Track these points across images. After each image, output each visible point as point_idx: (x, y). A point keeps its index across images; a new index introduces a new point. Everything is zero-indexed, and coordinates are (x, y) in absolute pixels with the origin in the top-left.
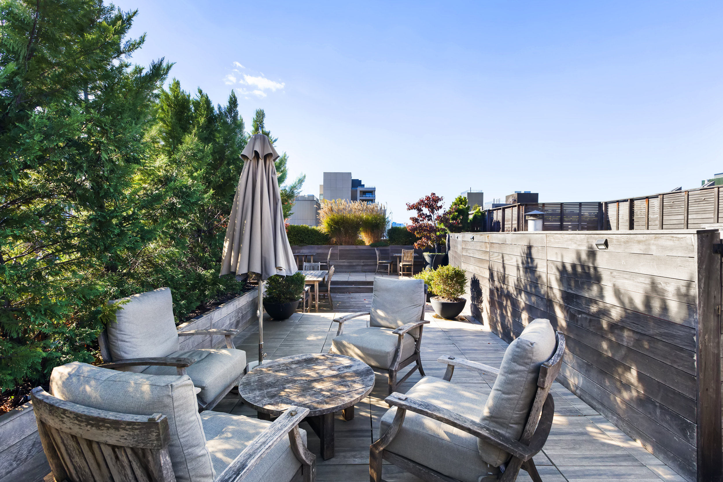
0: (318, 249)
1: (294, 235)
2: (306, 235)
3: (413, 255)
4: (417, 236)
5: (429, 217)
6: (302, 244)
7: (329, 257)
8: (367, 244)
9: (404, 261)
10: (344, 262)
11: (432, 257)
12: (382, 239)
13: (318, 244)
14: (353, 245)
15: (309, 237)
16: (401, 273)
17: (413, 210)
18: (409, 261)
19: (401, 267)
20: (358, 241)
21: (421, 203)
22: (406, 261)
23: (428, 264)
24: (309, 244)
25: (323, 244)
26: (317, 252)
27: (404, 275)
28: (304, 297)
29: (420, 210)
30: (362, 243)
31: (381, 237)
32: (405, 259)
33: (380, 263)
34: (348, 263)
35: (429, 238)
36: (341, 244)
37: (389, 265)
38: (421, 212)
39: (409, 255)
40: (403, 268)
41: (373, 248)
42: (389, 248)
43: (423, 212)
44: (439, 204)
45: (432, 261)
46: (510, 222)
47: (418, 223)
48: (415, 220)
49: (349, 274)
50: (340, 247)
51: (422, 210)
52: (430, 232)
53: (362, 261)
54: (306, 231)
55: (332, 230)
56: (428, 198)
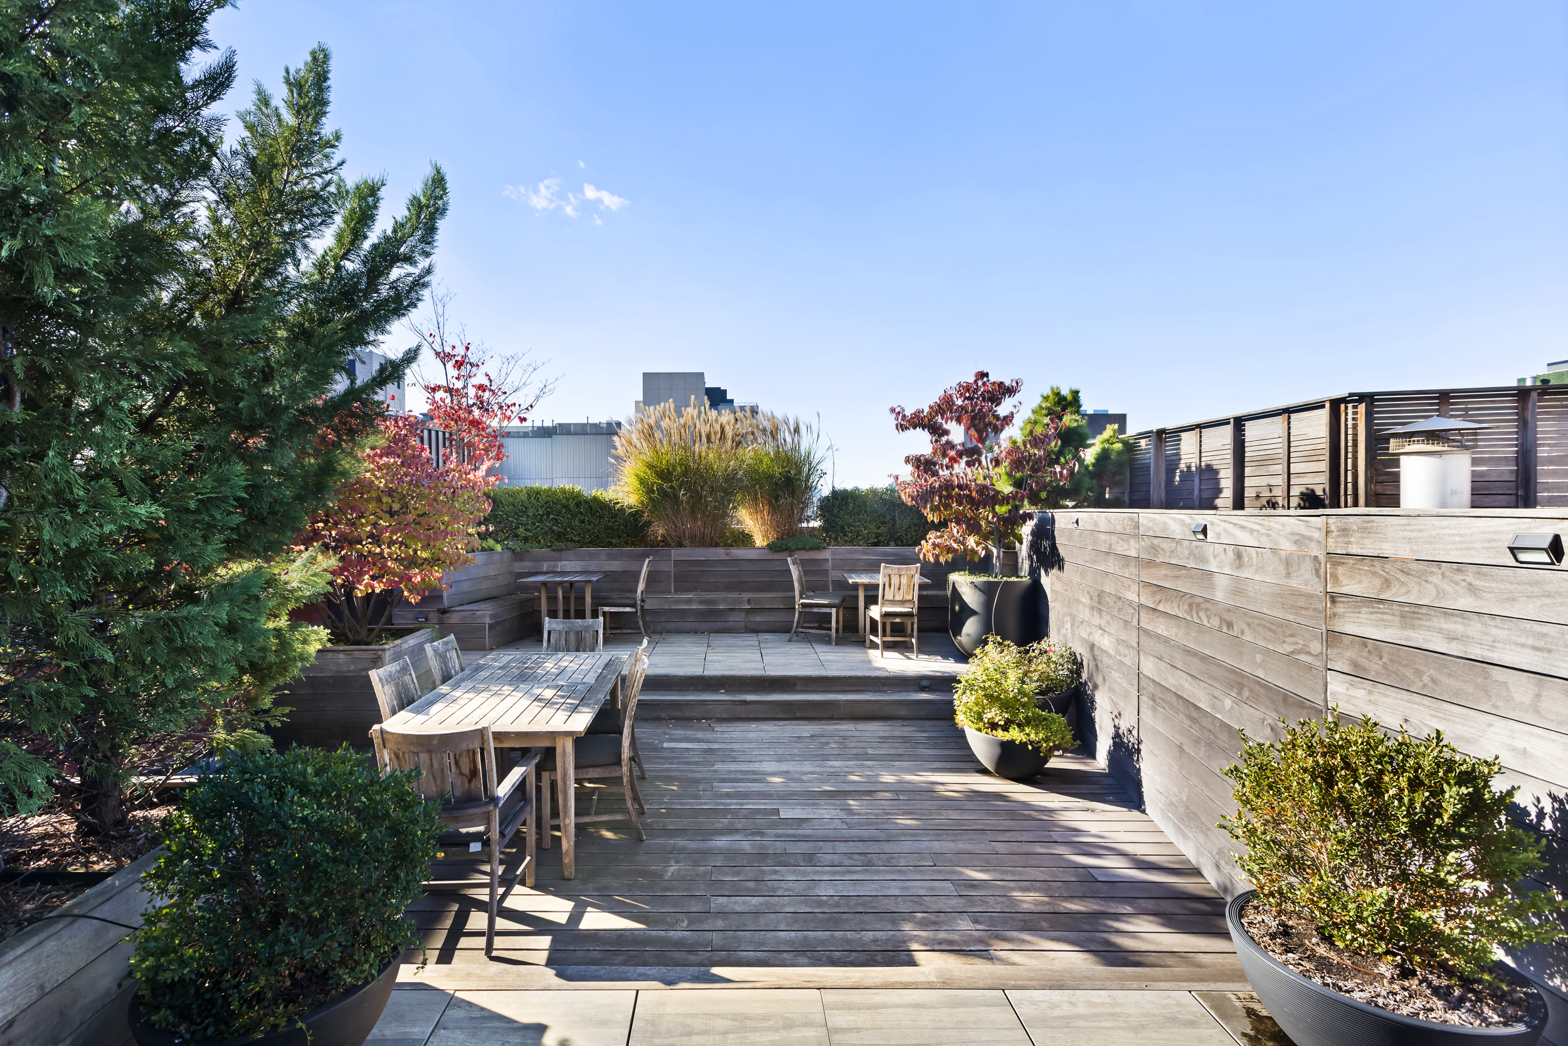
0: (611, 557)
1: (535, 516)
2: (574, 516)
3: (918, 579)
4: (930, 517)
5: (972, 454)
6: (562, 545)
7: (641, 586)
8: (760, 541)
9: (885, 602)
10: (689, 601)
11: (987, 590)
12: (804, 525)
13: (610, 544)
14: (717, 545)
15: (582, 522)
16: (877, 640)
17: (919, 430)
18: (903, 602)
19: (873, 620)
20: (733, 532)
21: (945, 406)
22: (893, 602)
23: (973, 613)
24: (582, 544)
25: (627, 544)
26: (607, 568)
27: (888, 646)
28: (495, 834)
29: (937, 431)
30: (744, 539)
31: (801, 521)
32: (889, 596)
33: (804, 605)
34: (702, 602)
35: (973, 527)
36: (680, 545)
37: (834, 611)
38: (944, 439)
39: (904, 581)
40: (884, 624)
41: (777, 556)
42: (826, 554)
43: (951, 437)
44: (1003, 410)
45: (988, 604)
46: (1280, 468)
47: (935, 474)
48: (923, 465)
49: (703, 639)
50: (676, 554)
51: (946, 432)
52: (975, 504)
53: (746, 596)
54: (572, 505)
55: (651, 499)
56: (966, 389)
